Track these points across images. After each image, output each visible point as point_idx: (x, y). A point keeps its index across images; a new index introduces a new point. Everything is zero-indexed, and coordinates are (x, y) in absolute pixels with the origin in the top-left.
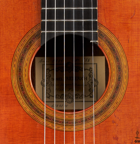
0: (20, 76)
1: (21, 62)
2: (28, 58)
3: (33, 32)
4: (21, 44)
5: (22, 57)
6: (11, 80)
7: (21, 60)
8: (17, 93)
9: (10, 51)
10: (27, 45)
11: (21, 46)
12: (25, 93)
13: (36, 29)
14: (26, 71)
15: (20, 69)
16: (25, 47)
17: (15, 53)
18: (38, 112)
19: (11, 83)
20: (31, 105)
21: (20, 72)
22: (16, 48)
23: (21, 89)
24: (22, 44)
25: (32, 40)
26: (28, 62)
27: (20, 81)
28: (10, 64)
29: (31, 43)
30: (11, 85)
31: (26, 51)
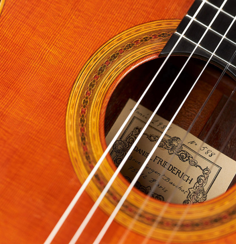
0: (94, 81)
1: (111, 60)
2: (126, 61)
3: (160, 25)
4: (128, 33)
5: (118, 54)
6: (75, 78)
7: (114, 57)
8: (71, 105)
9: (104, 33)
10: (138, 40)
11: (127, 35)
12: (85, 113)
13: (168, 24)
14: (109, 78)
15: (101, 70)
16: (131, 41)
17: (110, 39)
18: (88, 158)
19: (72, 83)
20: (83, 139)
21: (99, 74)
22: (118, 33)
23: (84, 103)
24: (130, 34)
25: (151, 38)
26: (122, 67)
27: (90, 89)
28: (91, 52)
29: (146, 40)
30: (70, 86)
31: (130, 47)
